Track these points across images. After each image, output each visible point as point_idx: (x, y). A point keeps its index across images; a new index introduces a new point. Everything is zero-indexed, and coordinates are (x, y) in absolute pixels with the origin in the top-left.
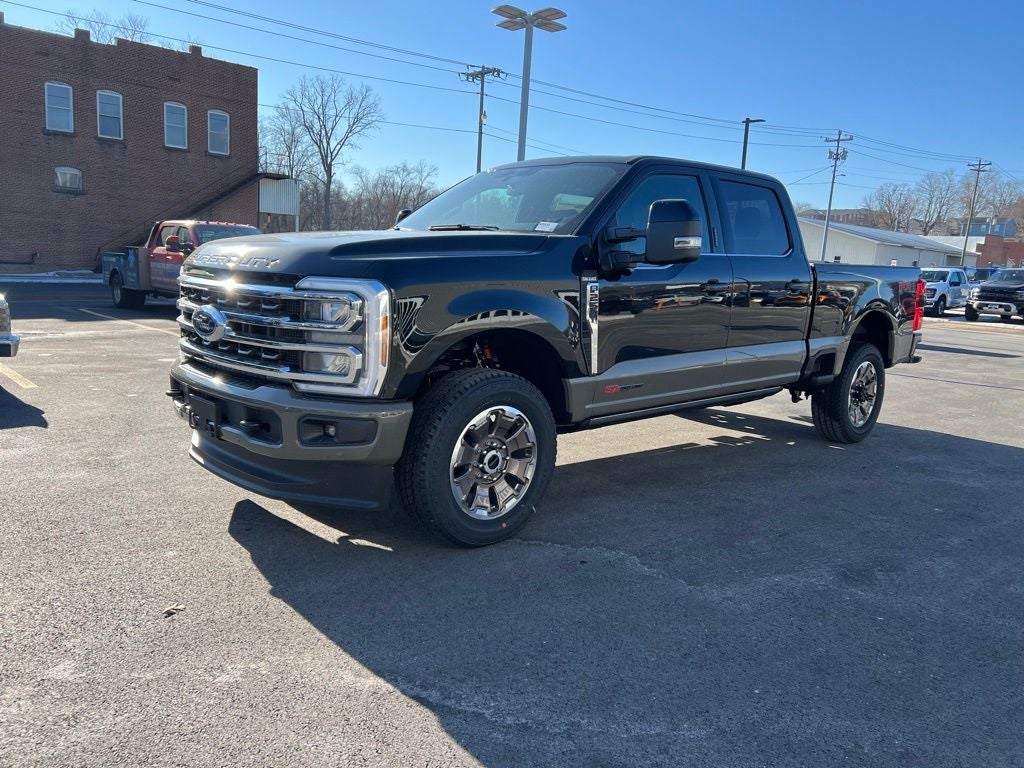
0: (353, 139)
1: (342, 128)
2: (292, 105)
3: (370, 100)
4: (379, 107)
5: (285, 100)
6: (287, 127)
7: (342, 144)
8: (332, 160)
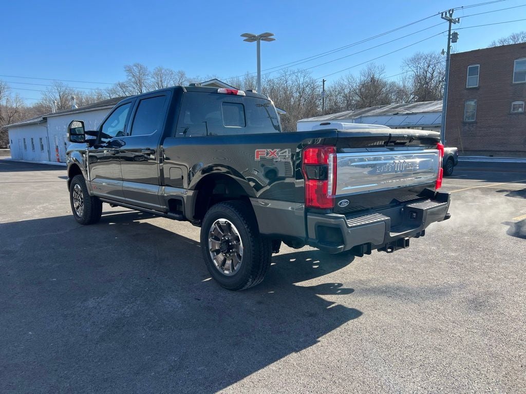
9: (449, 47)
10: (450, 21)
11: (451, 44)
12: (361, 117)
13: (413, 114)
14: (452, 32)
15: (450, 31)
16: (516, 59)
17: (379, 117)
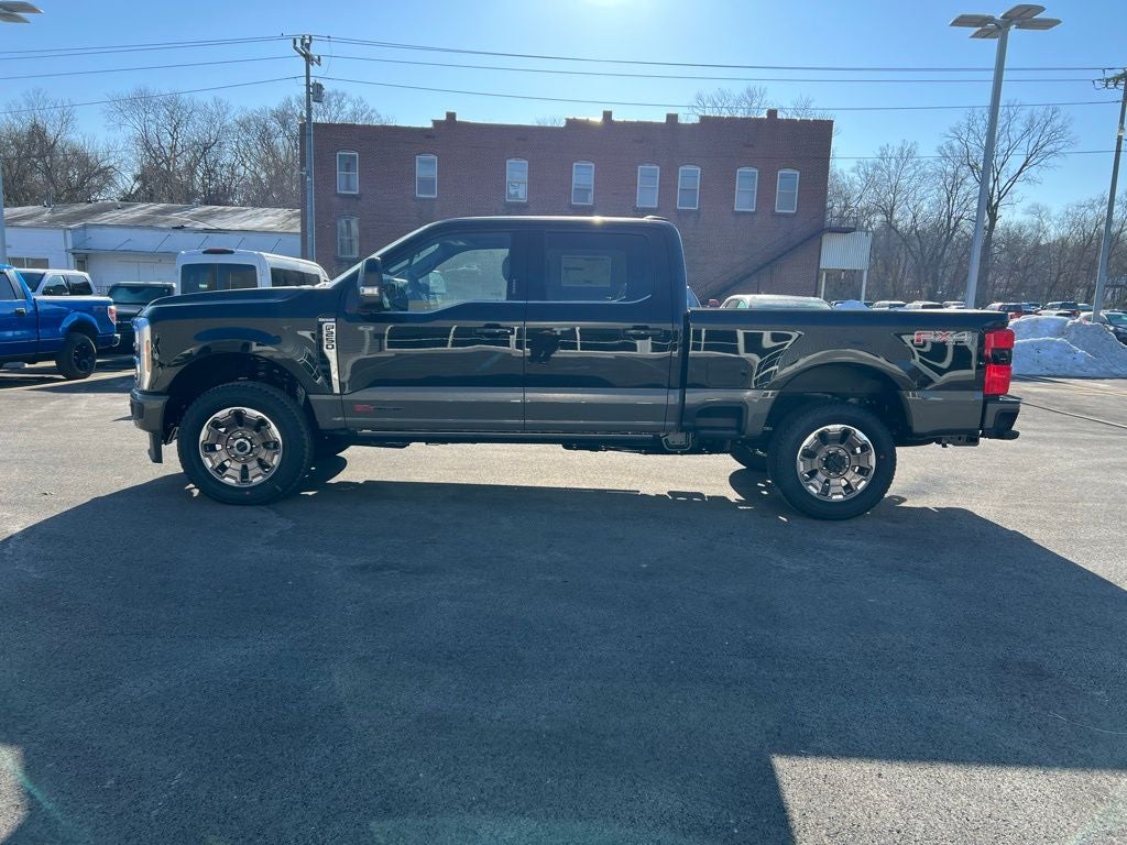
0: (1031, 172)
1: (1015, 162)
2: (956, 143)
3: (1058, 122)
4: (1068, 130)
5: (949, 139)
6: (949, 169)
7: (1013, 180)
8: (999, 199)
9: (309, 110)
10: (309, 59)
11: (313, 104)
12: (85, 227)
13: (219, 231)
14: (312, 80)
15: (308, 77)
16: (419, 154)
17: (136, 231)
